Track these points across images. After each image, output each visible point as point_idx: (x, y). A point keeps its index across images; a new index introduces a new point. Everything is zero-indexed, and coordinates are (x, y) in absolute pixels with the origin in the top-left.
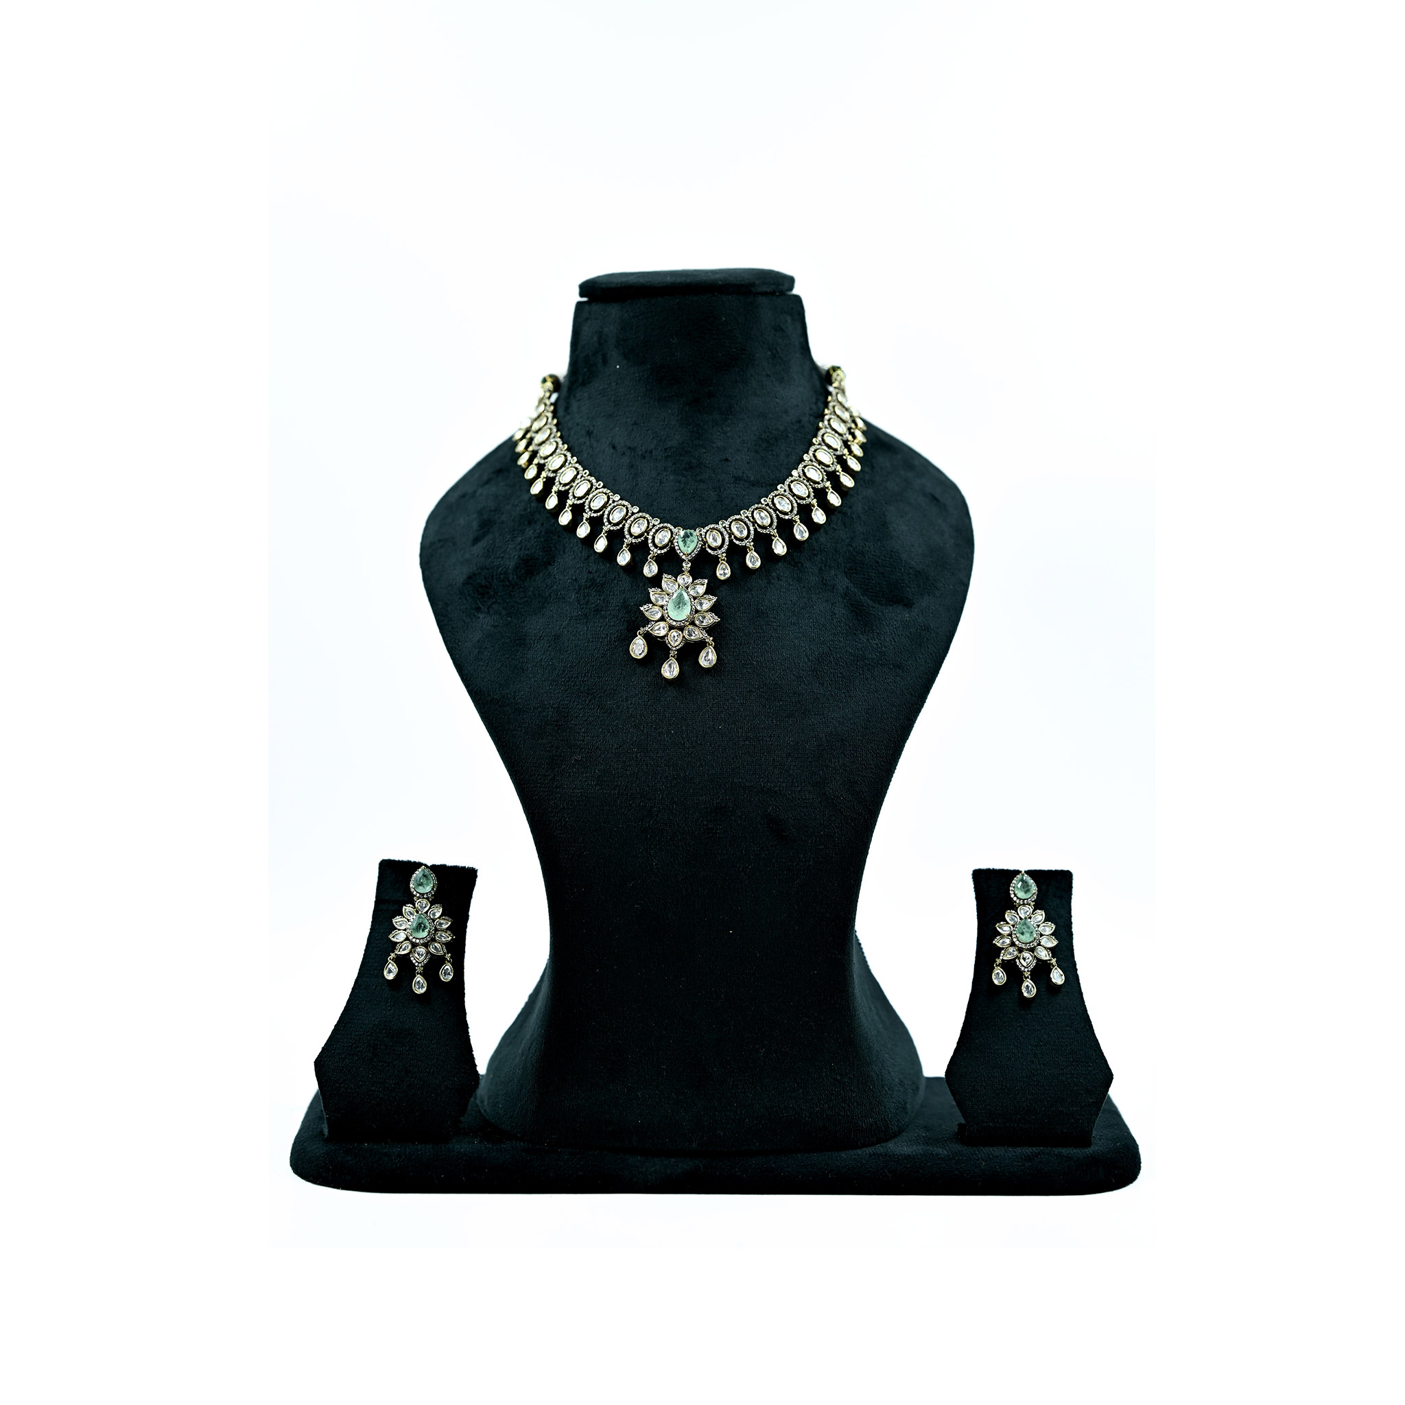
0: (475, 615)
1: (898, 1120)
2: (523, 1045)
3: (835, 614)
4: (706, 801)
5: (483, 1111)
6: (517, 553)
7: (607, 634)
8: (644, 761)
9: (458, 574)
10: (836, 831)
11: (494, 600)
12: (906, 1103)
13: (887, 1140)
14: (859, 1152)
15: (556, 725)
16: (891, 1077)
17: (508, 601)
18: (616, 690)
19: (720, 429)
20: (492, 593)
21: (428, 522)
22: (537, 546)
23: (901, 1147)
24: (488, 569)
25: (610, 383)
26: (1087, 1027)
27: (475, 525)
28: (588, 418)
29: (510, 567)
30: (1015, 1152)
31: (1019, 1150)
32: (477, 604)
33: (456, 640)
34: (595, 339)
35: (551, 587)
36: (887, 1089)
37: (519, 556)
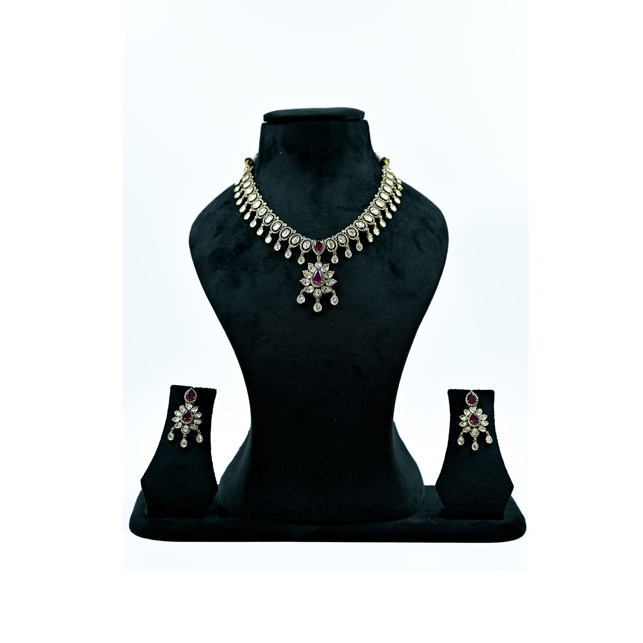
0: (215, 271)
1: (413, 507)
2: (238, 472)
3: (384, 271)
4: (324, 358)
5: (219, 502)
6: (235, 242)
7: (278, 280)
8: (295, 340)
9: (208, 252)
10: (385, 372)
11: (225, 264)
12: (417, 499)
13: (408, 517)
14: (396, 522)
15: (254, 323)
16: (410, 487)
17: (231, 264)
18: (282, 306)
19: (330, 184)
20: (223, 261)
21: (193, 227)
22: (244, 238)
23: (415, 520)
24: (221, 249)
25: (279, 162)
26: (502, 463)
27: (215, 228)
28: (268, 178)
29: (232, 248)
30: (468, 522)
31: (470, 521)
32: (216, 265)
33: (207, 283)
34: (272, 141)
35: (251, 258)
36: (408, 493)
37: (236, 243)
